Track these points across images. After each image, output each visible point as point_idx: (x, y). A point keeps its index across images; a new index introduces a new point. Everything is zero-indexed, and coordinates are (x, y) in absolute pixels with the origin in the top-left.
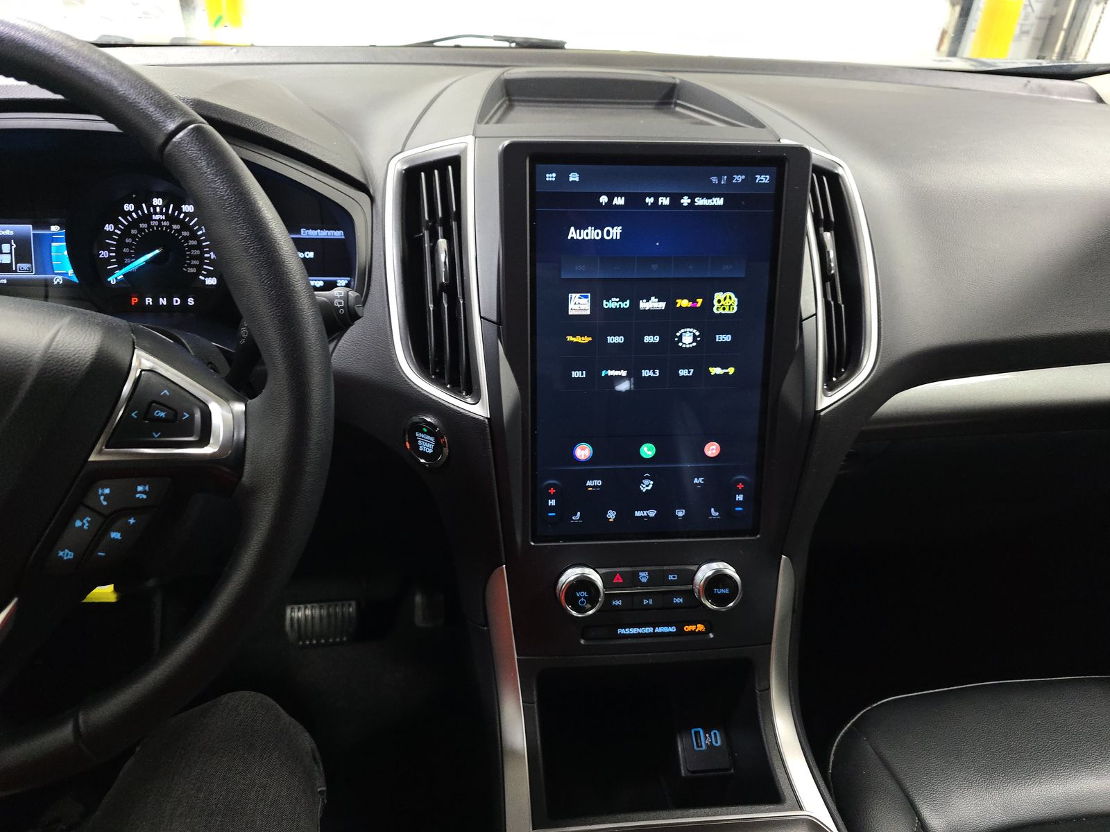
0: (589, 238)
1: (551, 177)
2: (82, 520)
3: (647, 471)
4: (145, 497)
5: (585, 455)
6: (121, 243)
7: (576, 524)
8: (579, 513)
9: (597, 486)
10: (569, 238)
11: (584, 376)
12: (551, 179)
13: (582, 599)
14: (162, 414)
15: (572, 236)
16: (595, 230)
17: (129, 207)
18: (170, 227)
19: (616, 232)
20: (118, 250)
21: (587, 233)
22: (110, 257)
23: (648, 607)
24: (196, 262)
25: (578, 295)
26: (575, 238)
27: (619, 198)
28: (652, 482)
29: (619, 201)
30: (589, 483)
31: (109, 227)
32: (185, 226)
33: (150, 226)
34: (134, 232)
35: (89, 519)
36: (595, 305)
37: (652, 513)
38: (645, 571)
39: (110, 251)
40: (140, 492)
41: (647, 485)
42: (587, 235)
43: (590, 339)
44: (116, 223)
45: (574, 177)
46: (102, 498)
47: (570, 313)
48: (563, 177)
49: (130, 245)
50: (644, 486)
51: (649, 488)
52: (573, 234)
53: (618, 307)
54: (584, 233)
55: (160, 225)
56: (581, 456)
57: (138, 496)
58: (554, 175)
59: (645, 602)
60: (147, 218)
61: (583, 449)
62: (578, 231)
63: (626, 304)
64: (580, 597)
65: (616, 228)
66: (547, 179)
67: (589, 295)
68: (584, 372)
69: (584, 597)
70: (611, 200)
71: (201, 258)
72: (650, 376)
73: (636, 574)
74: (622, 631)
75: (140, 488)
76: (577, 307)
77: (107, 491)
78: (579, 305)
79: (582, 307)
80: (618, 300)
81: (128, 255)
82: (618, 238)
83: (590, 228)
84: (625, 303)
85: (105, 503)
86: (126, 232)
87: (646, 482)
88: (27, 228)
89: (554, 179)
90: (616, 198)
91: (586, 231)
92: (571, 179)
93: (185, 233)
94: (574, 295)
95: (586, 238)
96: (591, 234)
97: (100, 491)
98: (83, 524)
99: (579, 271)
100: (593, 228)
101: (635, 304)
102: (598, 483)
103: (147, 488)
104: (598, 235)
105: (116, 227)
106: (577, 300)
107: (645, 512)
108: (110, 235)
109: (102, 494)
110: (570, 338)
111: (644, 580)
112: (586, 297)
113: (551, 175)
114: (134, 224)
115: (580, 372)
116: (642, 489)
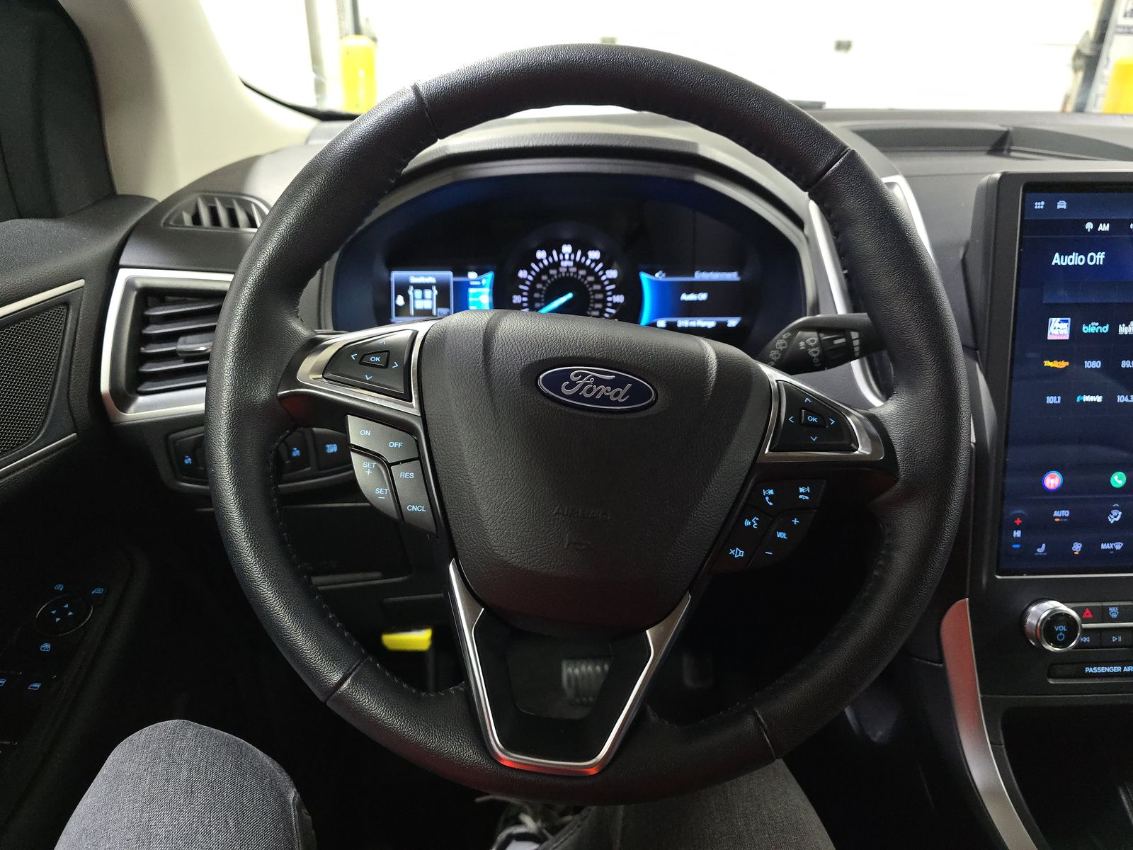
0: (1072, 263)
1: (1040, 205)
2: (750, 520)
3: (1116, 501)
4: (807, 498)
5: (1054, 485)
6: (533, 289)
7: (1041, 557)
8: (1044, 545)
9: (1065, 517)
10: (1053, 264)
11: (1059, 401)
12: (1039, 207)
13: (1061, 634)
14: (814, 420)
15: (1056, 262)
16: (1078, 256)
17: (541, 254)
18: (577, 273)
19: (1099, 257)
20: (530, 296)
21: (1071, 259)
22: (523, 302)
23: (1116, 645)
24: (599, 306)
25: (1059, 319)
26: (1059, 264)
27: (1104, 225)
28: (1120, 513)
29: (1104, 227)
30: (1056, 514)
31: (522, 274)
32: (590, 271)
33: (559, 273)
34: (544, 278)
35: (757, 519)
36: (1075, 330)
37: (1118, 546)
38: (1115, 606)
39: (523, 296)
40: (802, 494)
41: (1115, 516)
42: (1071, 261)
43: (1067, 364)
44: (529, 270)
45: (1062, 205)
46: (767, 498)
47: (1049, 338)
48: (1051, 205)
49: (540, 291)
50: (1112, 517)
51: (1117, 519)
52: (1057, 260)
53: (1097, 332)
54: (1068, 258)
55: (568, 271)
56: (1050, 484)
57: (800, 497)
58: (1043, 203)
59: (1114, 639)
60: (556, 265)
61: (1053, 477)
62: (1062, 257)
63: (1105, 329)
64: (1059, 632)
65: (1099, 253)
66: (1036, 207)
67: (1069, 319)
68: (1059, 398)
69: (1063, 632)
70: (1096, 226)
71: (604, 301)
72: (1125, 402)
73: (1105, 610)
74: (1089, 670)
75: (802, 490)
76: (1056, 332)
77: (771, 492)
78: (1059, 329)
79: (1062, 332)
80: (1097, 324)
81: (539, 300)
82: (1101, 263)
83: (1074, 253)
84: (1104, 327)
85: (771, 504)
86: (537, 278)
87: (1115, 512)
88: (448, 275)
89: (1042, 207)
90: (1101, 225)
91: (1070, 257)
92: (1059, 207)
93: (591, 279)
94: (1054, 319)
95: (1070, 264)
96: (1075, 259)
97: (764, 493)
98: (752, 523)
99: (1063, 296)
100: (1077, 254)
101: (1114, 329)
102: (1066, 513)
103: (808, 489)
104: (1081, 260)
105: (529, 273)
106: (1057, 325)
107: (1112, 545)
108: (523, 281)
109: (767, 495)
110: (1047, 363)
111: (1114, 616)
112: (1066, 322)
113: (1039, 203)
114: (545, 270)
115: (1055, 397)
116: (1110, 520)
